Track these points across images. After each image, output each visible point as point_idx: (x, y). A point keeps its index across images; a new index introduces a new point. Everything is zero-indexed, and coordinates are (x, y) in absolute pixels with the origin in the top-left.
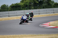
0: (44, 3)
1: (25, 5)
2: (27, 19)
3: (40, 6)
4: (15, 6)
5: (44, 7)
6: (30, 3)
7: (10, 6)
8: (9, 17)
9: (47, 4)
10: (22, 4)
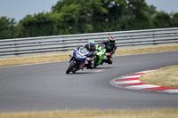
0: (126, 13)
1: (67, 19)
2: (88, 59)
3: (113, 22)
4: (37, 23)
5: (124, 25)
6: (82, 13)
7: (21, 21)
8: (18, 58)
9: (134, 16)
10: (58, 16)
